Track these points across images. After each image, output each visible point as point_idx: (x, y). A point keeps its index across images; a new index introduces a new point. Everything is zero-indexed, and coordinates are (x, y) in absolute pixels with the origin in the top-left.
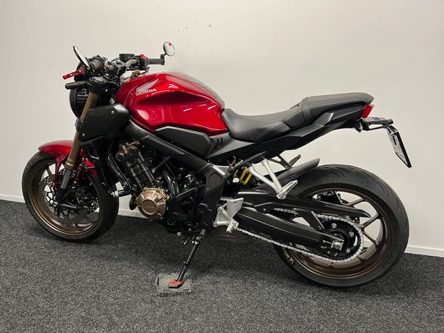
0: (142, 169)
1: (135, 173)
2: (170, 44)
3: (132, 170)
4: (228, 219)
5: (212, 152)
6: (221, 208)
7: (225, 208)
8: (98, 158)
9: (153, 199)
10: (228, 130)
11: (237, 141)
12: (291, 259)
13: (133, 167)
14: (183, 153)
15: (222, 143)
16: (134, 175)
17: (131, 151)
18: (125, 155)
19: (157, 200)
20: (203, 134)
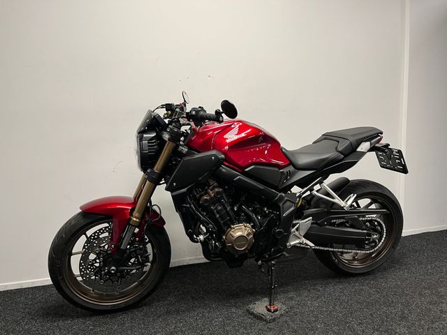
0: (226, 209)
1: (218, 214)
3: (215, 212)
4: (299, 238)
5: (283, 183)
6: (293, 229)
7: (297, 229)
9: (245, 234)
10: (291, 163)
11: (300, 172)
12: (336, 260)
13: (216, 208)
14: (262, 188)
15: (290, 174)
16: (218, 216)
17: (218, 193)
18: (211, 198)
19: (248, 234)
20: (277, 169)
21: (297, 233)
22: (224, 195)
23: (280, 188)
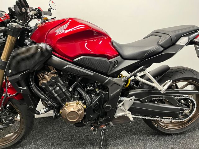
0: (62, 90)
1: (56, 93)
2: (53, 2)
3: (53, 92)
5: (111, 70)
6: (119, 105)
7: (123, 105)
8: (25, 88)
9: (76, 110)
10: (119, 54)
11: (126, 61)
12: (156, 125)
13: (54, 89)
15: (117, 63)
16: (56, 95)
17: (53, 78)
18: (48, 82)
19: (79, 110)
20: (106, 59)
21: (122, 108)
22: (59, 79)
23: (109, 73)
